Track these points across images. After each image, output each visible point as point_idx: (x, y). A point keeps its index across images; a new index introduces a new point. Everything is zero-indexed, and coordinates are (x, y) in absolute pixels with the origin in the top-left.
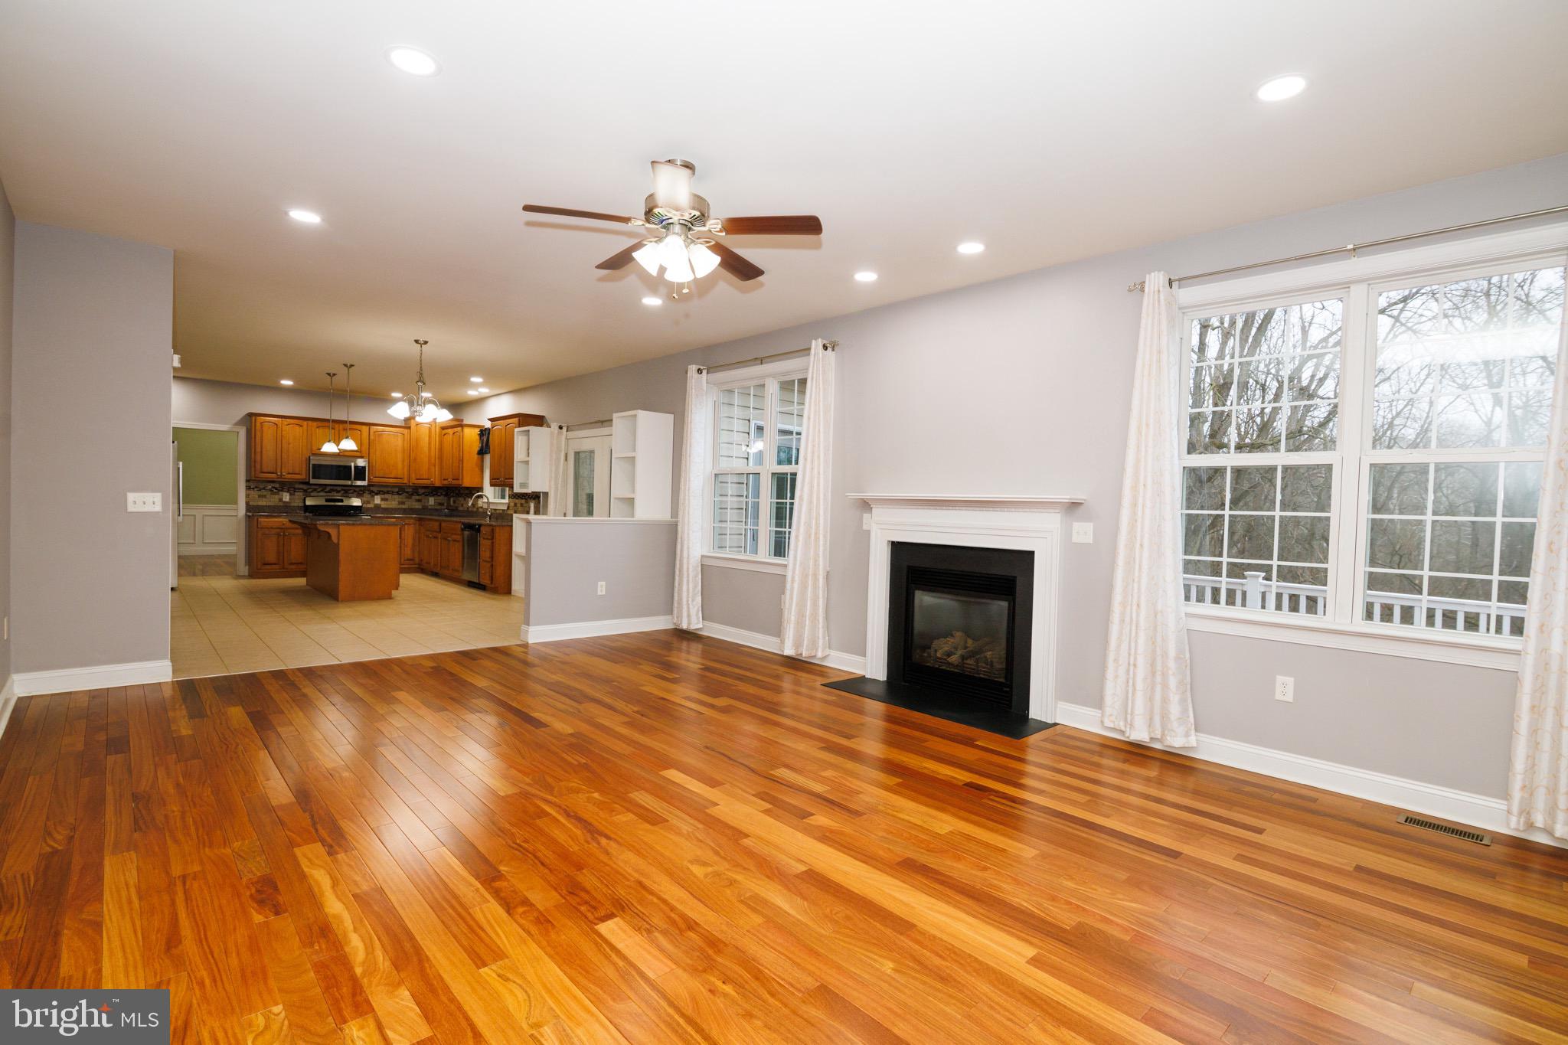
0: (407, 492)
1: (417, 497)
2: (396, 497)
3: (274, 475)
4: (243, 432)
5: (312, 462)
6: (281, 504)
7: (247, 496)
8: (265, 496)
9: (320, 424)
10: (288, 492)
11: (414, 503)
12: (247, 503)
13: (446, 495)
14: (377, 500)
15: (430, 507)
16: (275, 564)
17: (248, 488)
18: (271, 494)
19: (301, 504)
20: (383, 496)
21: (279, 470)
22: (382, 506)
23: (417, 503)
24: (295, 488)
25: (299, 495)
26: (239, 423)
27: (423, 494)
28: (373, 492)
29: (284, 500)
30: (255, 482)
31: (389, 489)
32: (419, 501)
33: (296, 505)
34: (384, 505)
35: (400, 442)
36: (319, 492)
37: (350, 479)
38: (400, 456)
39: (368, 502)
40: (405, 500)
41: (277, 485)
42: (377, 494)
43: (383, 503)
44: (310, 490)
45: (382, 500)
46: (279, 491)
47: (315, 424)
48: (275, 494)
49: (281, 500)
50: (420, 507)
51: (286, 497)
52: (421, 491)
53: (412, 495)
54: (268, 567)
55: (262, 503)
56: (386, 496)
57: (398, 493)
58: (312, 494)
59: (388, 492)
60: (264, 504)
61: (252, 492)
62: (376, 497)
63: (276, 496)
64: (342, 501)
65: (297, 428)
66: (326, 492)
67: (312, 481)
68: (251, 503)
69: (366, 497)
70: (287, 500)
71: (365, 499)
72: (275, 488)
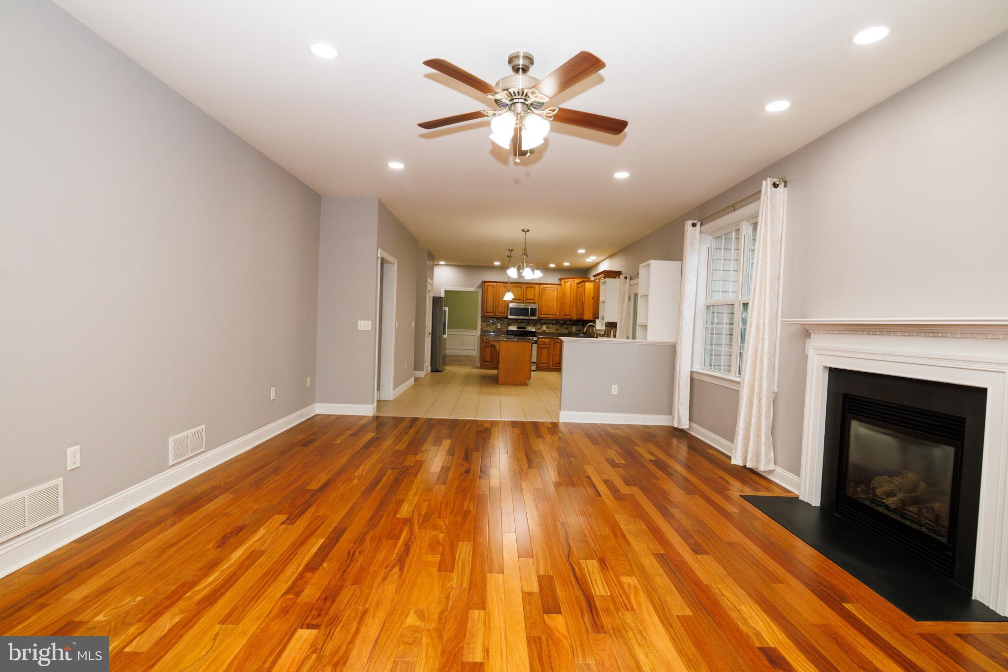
0: (560, 323)
1: (566, 326)
2: (555, 326)
3: (492, 314)
4: (480, 291)
5: (510, 307)
6: (497, 330)
7: (482, 325)
8: (489, 325)
9: (514, 285)
11: (564, 330)
12: (481, 329)
14: (544, 328)
15: (573, 332)
17: (482, 321)
18: (492, 324)
19: (506, 330)
20: (547, 326)
21: (494, 311)
23: (566, 330)
24: (503, 321)
25: (505, 325)
26: (478, 287)
27: (569, 324)
28: (542, 323)
30: (485, 318)
31: (550, 321)
32: (566, 328)
33: (503, 330)
34: (548, 331)
35: (555, 294)
36: (514, 323)
37: (528, 316)
38: (555, 302)
39: (539, 329)
40: (560, 327)
41: (494, 319)
42: (544, 324)
44: (510, 322)
45: (547, 328)
46: (496, 322)
47: (512, 285)
48: (494, 324)
49: (496, 327)
50: (568, 332)
52: (568, 323)
53: (563, 325)
54: (486, 363)
56: (549, 326)
57: (555, 324)
58: (511, 324)
59: (549, 323)
60: (489, 329)
61: (483, 323)
62: (543, 326)
64: (526, 328)
65: (504, 287)
66: (517, 323)
67: (511, 317)
68: (483, 329)
69: (538, 326)
70: (499, 327)
71: (537, 327)
72: (494, 321)
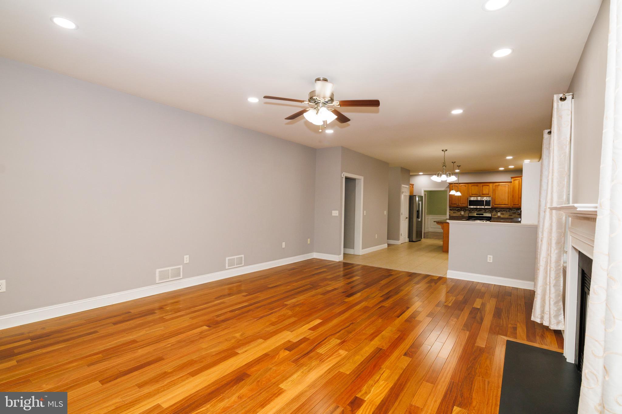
1: (518, 213)
2: (508, 213)
3: (455, 205)
4: (448, 190)
5: (469, 200)
6: (461, 215)
7: (450, 212)
8: (455, 213)
10: (463, 211)
11: (516, 216)
12: (450, 215)
14: (499, 214)
17: (450, 210)
18: (457, 212)
19: (468, 216)
20: (502, 213)
21: (458, 203)
22: (501, 217)
23: (518, 216)
24: (465, 209)
25: (467, 212)
30: (452, 208)
31: (504, 210)
33: (466, 216)
34: (502, 216)
35: (507, 189)
36: (475, 211)
37: (483, 206)
38: (507, 195)
39: (495, 215)
41: (460, 209)
42: (499, 212)
43: (502, 215)
44: (471, 210)
45: (501, 214)
46: (460, 211)
47: (471, 185)
48: (459, 212)
49: (461, 214)
51: (462, 213)
55: (454, 215)
56: (503, 212)
58: (472, 212)
60: (455, 215)
61: (451, 211)
62: (498, 213)
63: (459, 213)
64: (483, 214)
65: (465, 187)
66: (477, 211)
67: (470, 207)
68: (451, 215)
69: (494, 213)
70: (463, 214)
71: (493, 214)
72: (459, 210)
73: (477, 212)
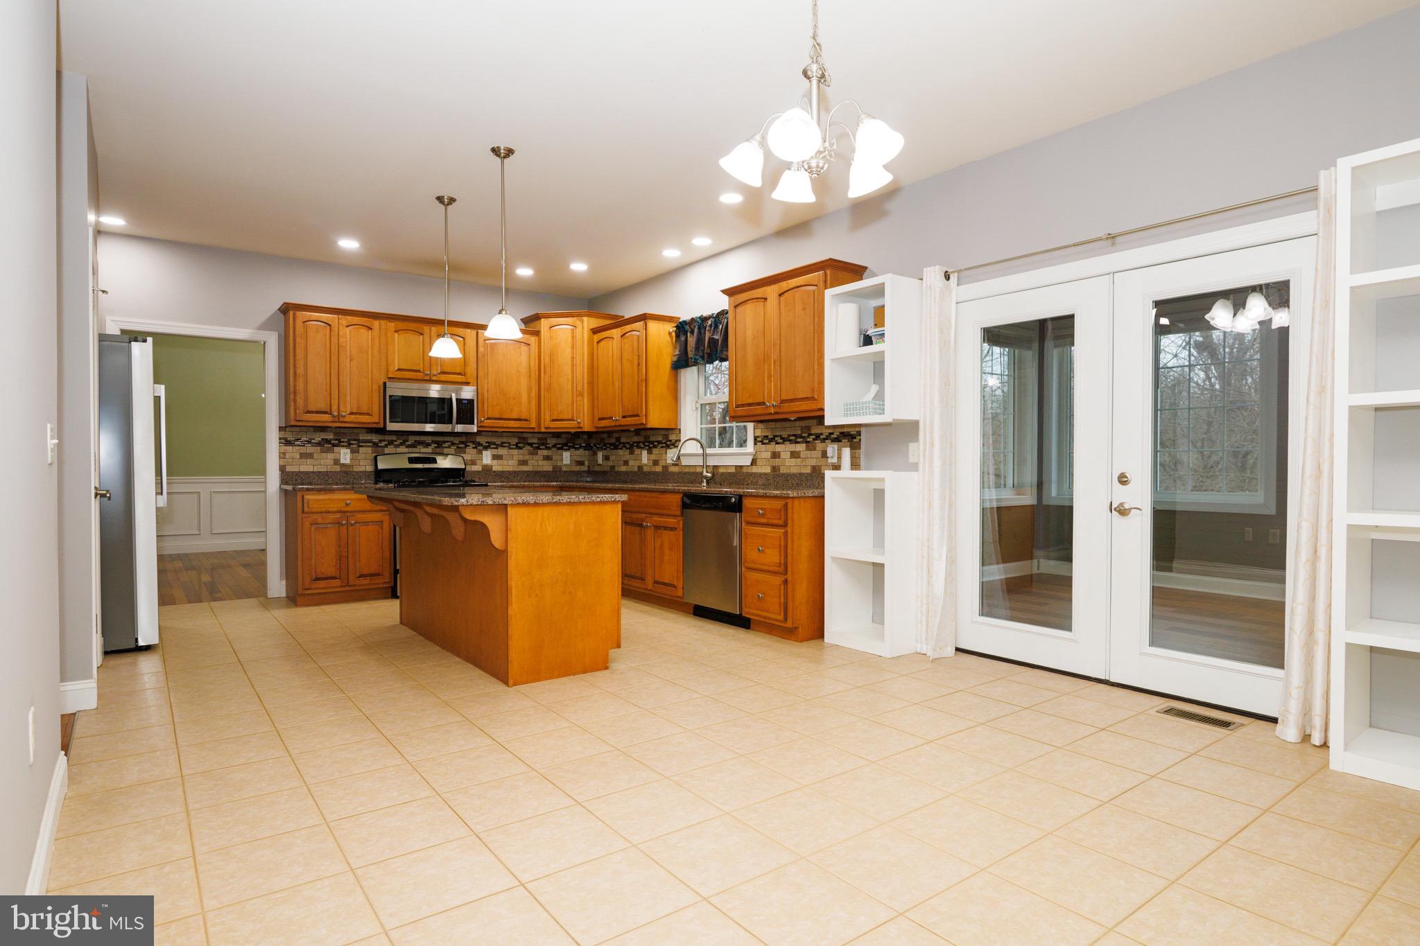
0: (531, 444)
1: (545, 452)
2: (515, 452)
3: (326, 417)
4: (272, 342)
5: (389, 393)
6: (338, 469)
7: (282, 455)
8: (310, 456)
9: (401, 325)
10: (349, 445)
11: (541, 463)
12: (283, 470)
13: (588, 447)
14: (487, 458)
15: (564, 469)
16: (334, 578)
17: (286, 442)
18: (322, 452)
19: (370, 468)
20: (495, 452)
21: (335, 408)
22: (494, 469)
23: (545, 463)
24: (358, 440)
25: (366, 452)
26: (265, 326)
27: (554, 446)
28: (480, 444)
29: (342, 461)
30: (293, 431)
31: (505, 440)
32: (548, 458)
33: (362, 469)
34: (497, 466)
35: (524, 359)
36: (397, 446)
37: (450, 422)
38: (524, 382)
39: (473, 463)
40: (527, 457)
41: (330, 436)
42: (486, 448)
43: (495, 462)
44: (383, 444)
45: (495, 457)
46: (334, 445)
47: (392, 325)
48: (327, 450)
49: (337, 462)
50: (550, 469)
51: (345, 456)
52: (551, 441)
53: (538, 448)
54: (322, 584)
55: (307, 467)
56: (501, 451)
57: (518, 447)
58: (387, 450)
59: (502, 445)
60: (310, 469)
61: (290, 448)
62: (485, 452)
63: (330, 456)
64: (431, 461)
65: (363, 331)
66: (408, 446)
67: (392, 426)
68: (288, 469)
69: (470, 453)
70: (348, 461)
71: (468, 457)
72: (328, 441)
73: (406, 450)
